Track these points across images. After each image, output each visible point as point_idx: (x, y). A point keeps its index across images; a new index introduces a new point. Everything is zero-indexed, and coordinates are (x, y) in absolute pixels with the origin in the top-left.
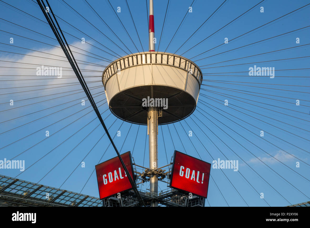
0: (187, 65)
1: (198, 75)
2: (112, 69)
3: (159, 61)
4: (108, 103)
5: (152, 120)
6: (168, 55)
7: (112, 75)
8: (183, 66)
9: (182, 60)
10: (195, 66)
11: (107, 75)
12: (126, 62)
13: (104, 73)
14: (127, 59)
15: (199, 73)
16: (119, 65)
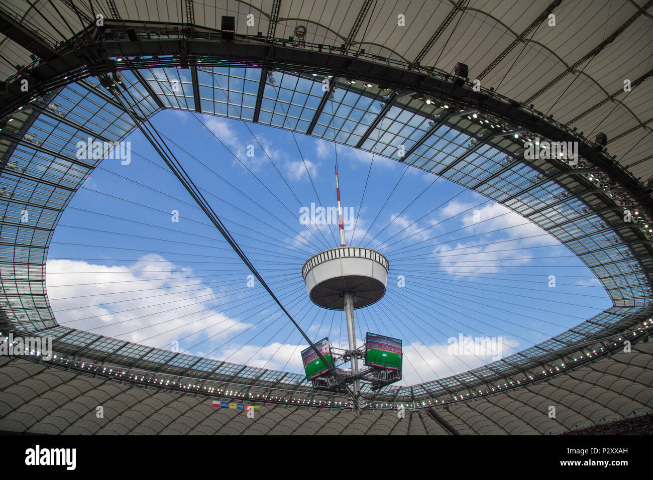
0: (372, 254)
1: (384, 262)
2: (309, 266)
3: (347, 255)
4: (309, 294)
5: (348, 306)
6: (354, 248)
7: (309, 271)
8: (368, 256)
9: (367, 251)
10: (380, 255)
11: (305, 271)
12: (319, 258)
13: (303, 270)
14: (319, 256)
15: (384, 260)
16: (313, 262)
